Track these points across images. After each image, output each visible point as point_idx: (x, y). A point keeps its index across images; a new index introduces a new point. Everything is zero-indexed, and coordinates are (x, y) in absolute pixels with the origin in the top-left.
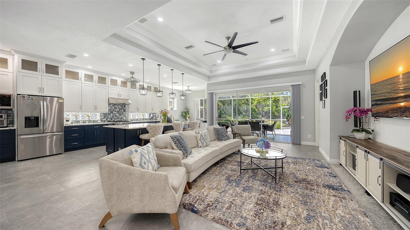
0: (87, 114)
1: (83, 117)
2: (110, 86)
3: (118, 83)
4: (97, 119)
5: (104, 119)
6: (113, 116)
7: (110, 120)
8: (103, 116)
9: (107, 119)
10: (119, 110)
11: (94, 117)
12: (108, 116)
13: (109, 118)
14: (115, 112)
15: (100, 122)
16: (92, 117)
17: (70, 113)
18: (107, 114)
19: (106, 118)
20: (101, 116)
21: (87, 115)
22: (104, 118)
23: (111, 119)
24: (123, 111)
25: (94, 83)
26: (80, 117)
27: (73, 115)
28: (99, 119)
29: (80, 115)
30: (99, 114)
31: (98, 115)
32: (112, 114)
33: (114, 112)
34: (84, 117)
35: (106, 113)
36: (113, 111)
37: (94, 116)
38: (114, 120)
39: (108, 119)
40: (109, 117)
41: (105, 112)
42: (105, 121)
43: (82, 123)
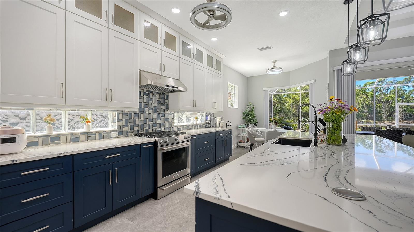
0: (83, 114)
1: (72, 123)
2: (142, 38)
3: (160, 36)
4: (108, 127)
5: (126, 129)
6: (145, 120)
7: (138, 131)
8: (124, 120)
9: (132, 129)
10: (155, 105)
11: (100, 122)
12: (135, 120)
13: (138, 125)
14: (150, 109)
15: (117, 136)
16: (96, 122)
17: (31, 112)
18: (133, 114)
19: (129, 126)
20: (119, 120)
21: (83, 118)
22: (126, 125)
23: (142, 129)
24: (163, 107)
25: (102, 21)
26: (63, 123)
27: (42, 119)
28: (113, 129)
29: (63, 117)
30: (115, 114)
31: (111, 116)
32: (142, 115)
33: (147, 110)
34: (74, 122)
35: (130, 113)
36: (144, 108)
37: (100, 120)
38: (146, 130)
39: (136, 128)
40: (137, 123)
41: (127, 110)
42: (127, 132)
43: (69, 140)
